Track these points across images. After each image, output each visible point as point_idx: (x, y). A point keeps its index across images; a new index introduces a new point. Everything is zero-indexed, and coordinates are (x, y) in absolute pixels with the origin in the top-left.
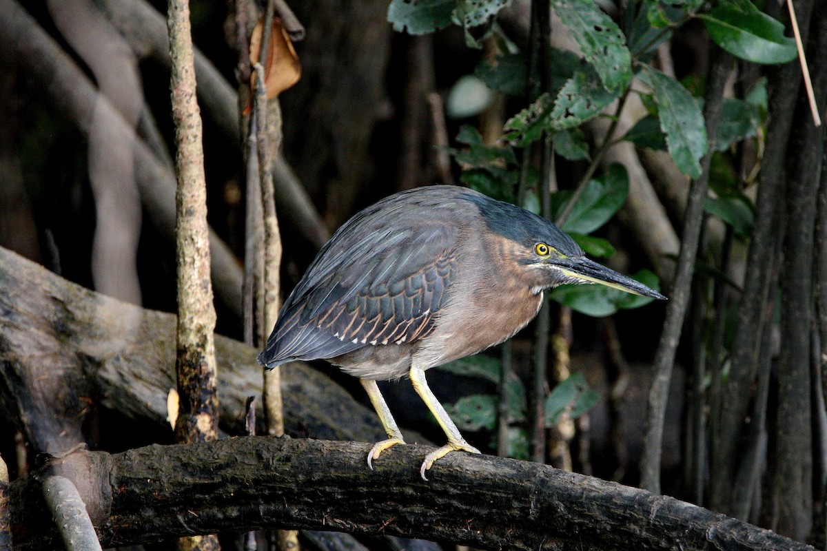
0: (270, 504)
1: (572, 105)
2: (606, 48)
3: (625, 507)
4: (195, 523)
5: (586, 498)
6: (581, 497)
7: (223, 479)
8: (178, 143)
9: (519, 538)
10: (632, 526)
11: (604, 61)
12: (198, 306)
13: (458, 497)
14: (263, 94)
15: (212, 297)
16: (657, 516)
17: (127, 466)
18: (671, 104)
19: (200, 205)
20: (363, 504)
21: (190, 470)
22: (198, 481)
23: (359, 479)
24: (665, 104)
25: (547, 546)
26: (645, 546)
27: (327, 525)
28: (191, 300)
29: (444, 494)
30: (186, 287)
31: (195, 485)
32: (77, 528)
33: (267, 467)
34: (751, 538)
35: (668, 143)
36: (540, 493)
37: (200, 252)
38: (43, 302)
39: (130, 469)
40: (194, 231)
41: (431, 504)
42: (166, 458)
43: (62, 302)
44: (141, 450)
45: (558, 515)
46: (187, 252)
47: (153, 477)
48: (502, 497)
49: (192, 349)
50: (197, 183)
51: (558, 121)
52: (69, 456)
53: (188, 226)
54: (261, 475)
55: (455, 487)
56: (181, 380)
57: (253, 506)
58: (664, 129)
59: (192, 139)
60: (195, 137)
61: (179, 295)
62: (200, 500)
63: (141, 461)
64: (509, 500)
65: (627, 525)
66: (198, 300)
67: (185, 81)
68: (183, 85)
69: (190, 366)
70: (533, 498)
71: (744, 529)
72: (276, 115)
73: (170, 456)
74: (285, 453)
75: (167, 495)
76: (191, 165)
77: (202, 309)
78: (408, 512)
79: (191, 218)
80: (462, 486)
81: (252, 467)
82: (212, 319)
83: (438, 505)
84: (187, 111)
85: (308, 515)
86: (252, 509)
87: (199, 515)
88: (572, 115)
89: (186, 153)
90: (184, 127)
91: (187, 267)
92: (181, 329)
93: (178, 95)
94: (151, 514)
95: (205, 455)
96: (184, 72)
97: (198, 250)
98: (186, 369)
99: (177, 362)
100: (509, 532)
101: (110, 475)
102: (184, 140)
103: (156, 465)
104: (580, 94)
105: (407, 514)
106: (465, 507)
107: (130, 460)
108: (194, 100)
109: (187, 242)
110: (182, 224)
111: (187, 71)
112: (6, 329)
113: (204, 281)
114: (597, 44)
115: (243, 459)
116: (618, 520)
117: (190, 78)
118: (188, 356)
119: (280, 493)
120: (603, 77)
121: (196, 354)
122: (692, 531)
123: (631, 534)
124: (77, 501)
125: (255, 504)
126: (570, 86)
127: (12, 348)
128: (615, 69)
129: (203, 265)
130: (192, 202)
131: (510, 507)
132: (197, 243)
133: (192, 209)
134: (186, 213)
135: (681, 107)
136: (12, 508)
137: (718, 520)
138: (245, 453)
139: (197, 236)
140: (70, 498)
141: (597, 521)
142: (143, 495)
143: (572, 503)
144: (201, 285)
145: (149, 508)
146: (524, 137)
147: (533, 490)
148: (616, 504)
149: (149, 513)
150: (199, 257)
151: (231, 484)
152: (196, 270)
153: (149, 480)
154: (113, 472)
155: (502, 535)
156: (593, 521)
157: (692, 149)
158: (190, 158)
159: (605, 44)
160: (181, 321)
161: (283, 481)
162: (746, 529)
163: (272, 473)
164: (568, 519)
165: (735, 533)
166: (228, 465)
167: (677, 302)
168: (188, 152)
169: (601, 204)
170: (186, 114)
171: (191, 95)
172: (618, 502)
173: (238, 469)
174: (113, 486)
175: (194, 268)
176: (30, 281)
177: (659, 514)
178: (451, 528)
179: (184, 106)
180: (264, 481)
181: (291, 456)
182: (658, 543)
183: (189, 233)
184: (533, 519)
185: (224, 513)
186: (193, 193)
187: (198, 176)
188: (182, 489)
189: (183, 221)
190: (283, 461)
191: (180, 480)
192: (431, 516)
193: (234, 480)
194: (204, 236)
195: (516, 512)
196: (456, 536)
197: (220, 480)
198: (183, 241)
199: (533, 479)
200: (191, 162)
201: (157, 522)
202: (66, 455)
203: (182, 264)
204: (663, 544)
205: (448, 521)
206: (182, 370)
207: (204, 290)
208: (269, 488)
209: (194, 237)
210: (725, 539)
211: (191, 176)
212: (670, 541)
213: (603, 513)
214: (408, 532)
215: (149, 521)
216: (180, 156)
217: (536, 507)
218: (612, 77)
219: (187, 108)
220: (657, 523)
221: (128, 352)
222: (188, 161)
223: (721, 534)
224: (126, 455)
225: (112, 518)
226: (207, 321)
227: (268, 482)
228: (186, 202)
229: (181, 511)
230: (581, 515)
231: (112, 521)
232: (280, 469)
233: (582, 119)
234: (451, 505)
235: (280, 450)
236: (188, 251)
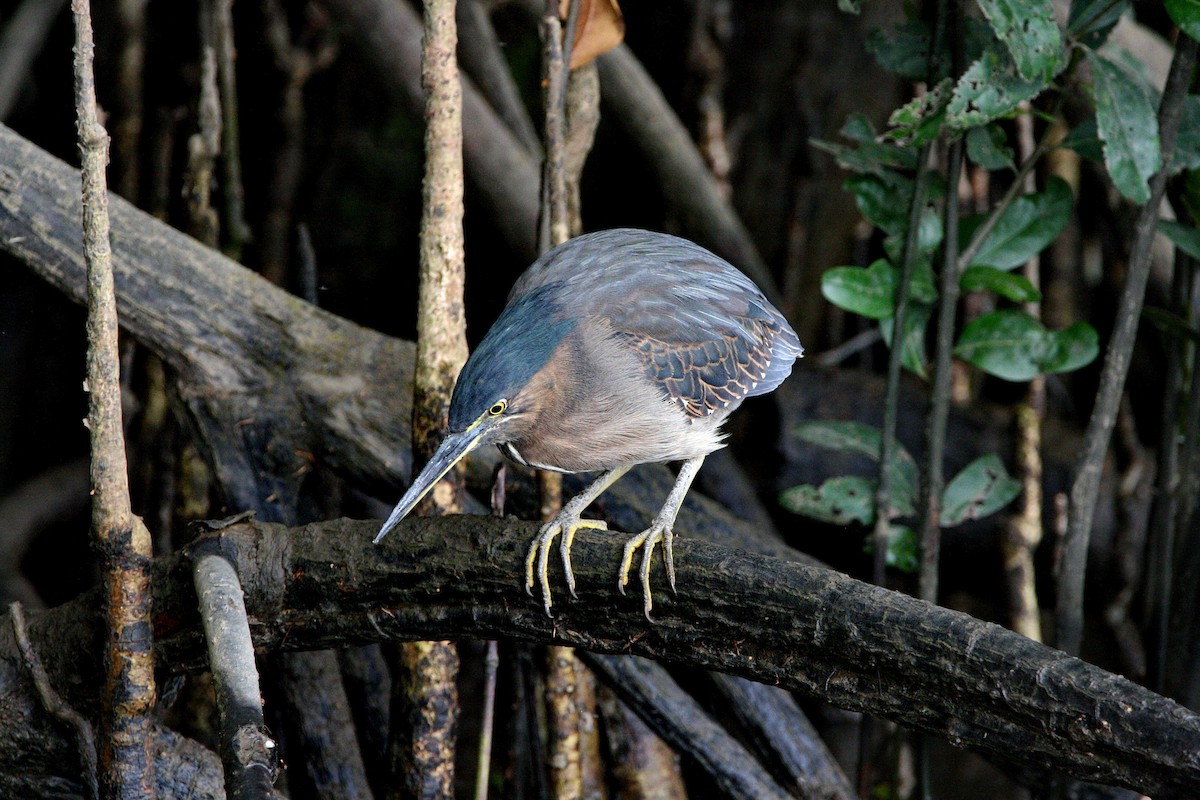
0: (486, 606)
1: (977, 96)
2: (1026, 22)
3: (936, 635)
4: (390, 626)
5: (888, 620)
6: (881, 619)
7: (427, 569)
8: (429, 118)
9: (801, 668)
10: (944, 661)
11: (1022, 39)
12: (444, 338)
13: (726, 610)
14: (556, 60)
15: (465, 326)
16: (975, 649)
17: (306, 544)
18: (1116, 104)
19: (453, 204)
20: (604, 613)
21: (385, 554)
22: (394, 569)
23: (600, 579)
24: (1107, 101)
25: (836, 682)
26: (959, 688)
27: (558, 637)
28: (435, 329)
29: (707, 604)
30: (429, 311)
31: (391, 575)
32: (224, 622)
33: (483, 556)
34: (1093, 685)
35: (1106, 155)
36: (829, 610)
37: (450, 265)
38: (253, 321)
39: (309, 548)
40: (444, 238)
41: (691, 618)
42: (356, 537)
43: (280, 323)
44: (326, 524)
45: (850, 641)
46: (432, 265)
47: (338, 561)
48: (781, 613)
49: (433, 395)
50: (451, 173)
51: (957, 116)
52: (231, 527)
53: (435, 231)
54: (476, 567)
55: (721, 598)
56: (416, 435)
57: (464, 607)
58: (1101, 135)
59: (447, 114)
60: (451, 111)
61: (420, 322)
62: (396, 595)
63: (323, 538)
64: (789, 618)
65: (937, 659)
66: (445, 330)
67: (441, 36)
68: (438, 41)
69: (429, 417)
70: (819, 617)
71: (1086, 672)
72: (591, 88)
73: (362, 535)
74: (506, 539)
75: (356, 586)
76: (444, 149)
77: (448, 342)
78: (661, 626)
79: (441, 219)
80: (730, 596)
81: (465, 555)
82: (462, 355)
83: (700, 620)
84: (442, 77)
85: (534, 623)
86: (463, 611)
87: (396, 615)
88: (977, 109)
89: (438, 133)
90: (437, 97)
91: (432, 285)
92: (419, 366)
93: (431, 54)
94: (334, 610)
95: (406, 536)
96: (440, 23)
97: (447, 263)
98: (424, 421)
99: (414, 411)
100: (789, 660)
101: (284, 555)
102: (437, 114)
103: (343, 546)
104: (988, 82)
105: (659, 630)
106: (732, 624)
107: (310, 536)
108: (452, 62)
109: (433, 252)
110: (428, 226)
111: (444, 23)
112: (202, 354)
113: (454, 305)
114: (1016, 16)
115: (454, 544)
116: (926, 652)
117: (447, 32)
118: (427, 403)
119: (499, 591)
120: (1019, 60)
121: (438, 401)
122: (1019, 671)
123: (940, 672)
124: (231, 586)
125: (467, 605)
126: (976, 71)
127: (208, 380)
128: (1037, 51)
129: (453, 284)
130: (442, 198)
131: (790, 628)
132: (447, 253)
133: (443, 207)
134: (435, 211)
135: (1128, 107)
136: (156, 592)
137: (1054, 658)
138: (457, 536)
139: (447, 243)
140: (223, 582)
141: (899, 652)
142: (323, 584)
143: (868, 625)
144: (448, 310)
145: (332, 601)
146: (916, 135)
147: (820, 606)
148: (924, 630)
149: (332, 609)
150: (449, 272)
151: (437, 576)
152: (444, 289)
153: (332, 565)
154: (287, 552)
155: (780, 664)
156: (894, 651)
157: (1138, 164)
158: (443, 139)
159: (1025, 17)
160: (421, 357)
161: (503, 576)
162: (1089, 672)
163: (489, 564)
164: (862, 647)
165: (1074, 677)
166: (434, 551)
167: (1115, 368)
168: (441, 130)
169: (1030, 230)
170: (441, 80)
171: (449, 56)
172: (927, 628)
173: (446, 557)
174: (286, 571)
175: (441, 287)
176: (237, 293)
177: (979, 646)
178: (717, 651)
179: (438, 70)
180: (480, 575)
181: (515, 543)
182: (974, 685)
183: (437, 239)
184: (818, 644)
185: (427, 614)
186: (444, 186)
187: (451, 164)
188: (375, 579)
189: (429, 223)
190: (505, 549)
191: (372, 567)
192: (690, 633)
193: (441, 572)
194: (457, 244)
195: (797, 634)
196: (721, 663)
197: (424, 570)
198: (427, 249)
199: (821, 591)
200: (445, 145)
201: (342, 621)
202: (227, 526)
203: (426, 280)
204: (981, 687)
205: (713, 642)
206: (419, 422)
207: (454, 316)
208: (486, 585)
209: (443, 245)
210: (1060, 685)
211: (443, 164)
212: (990, 682)
213: (908, 641)
214: (661, 652)
215: (331, 619)
216: (430, 136)
217: (822, 629)
218: (1033, 62)
219: (442, 72)
220: (974, 658)
221: (363, 394)
222: (440, 143)
223: (1056, 677)
224: (305, 530)
225: (284, 613)
226: (454, 359)
227: (484, 576)
228: (436, 197)
229: (373, 608)
230: (879, 642)
231: (283, 616)
232: (500, 560)
233: (990, 115)
234: (714, 620)
235: (502, 535)
236: (433, 263)
